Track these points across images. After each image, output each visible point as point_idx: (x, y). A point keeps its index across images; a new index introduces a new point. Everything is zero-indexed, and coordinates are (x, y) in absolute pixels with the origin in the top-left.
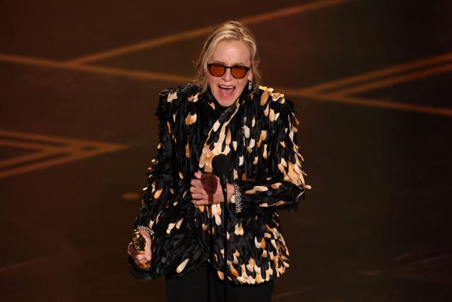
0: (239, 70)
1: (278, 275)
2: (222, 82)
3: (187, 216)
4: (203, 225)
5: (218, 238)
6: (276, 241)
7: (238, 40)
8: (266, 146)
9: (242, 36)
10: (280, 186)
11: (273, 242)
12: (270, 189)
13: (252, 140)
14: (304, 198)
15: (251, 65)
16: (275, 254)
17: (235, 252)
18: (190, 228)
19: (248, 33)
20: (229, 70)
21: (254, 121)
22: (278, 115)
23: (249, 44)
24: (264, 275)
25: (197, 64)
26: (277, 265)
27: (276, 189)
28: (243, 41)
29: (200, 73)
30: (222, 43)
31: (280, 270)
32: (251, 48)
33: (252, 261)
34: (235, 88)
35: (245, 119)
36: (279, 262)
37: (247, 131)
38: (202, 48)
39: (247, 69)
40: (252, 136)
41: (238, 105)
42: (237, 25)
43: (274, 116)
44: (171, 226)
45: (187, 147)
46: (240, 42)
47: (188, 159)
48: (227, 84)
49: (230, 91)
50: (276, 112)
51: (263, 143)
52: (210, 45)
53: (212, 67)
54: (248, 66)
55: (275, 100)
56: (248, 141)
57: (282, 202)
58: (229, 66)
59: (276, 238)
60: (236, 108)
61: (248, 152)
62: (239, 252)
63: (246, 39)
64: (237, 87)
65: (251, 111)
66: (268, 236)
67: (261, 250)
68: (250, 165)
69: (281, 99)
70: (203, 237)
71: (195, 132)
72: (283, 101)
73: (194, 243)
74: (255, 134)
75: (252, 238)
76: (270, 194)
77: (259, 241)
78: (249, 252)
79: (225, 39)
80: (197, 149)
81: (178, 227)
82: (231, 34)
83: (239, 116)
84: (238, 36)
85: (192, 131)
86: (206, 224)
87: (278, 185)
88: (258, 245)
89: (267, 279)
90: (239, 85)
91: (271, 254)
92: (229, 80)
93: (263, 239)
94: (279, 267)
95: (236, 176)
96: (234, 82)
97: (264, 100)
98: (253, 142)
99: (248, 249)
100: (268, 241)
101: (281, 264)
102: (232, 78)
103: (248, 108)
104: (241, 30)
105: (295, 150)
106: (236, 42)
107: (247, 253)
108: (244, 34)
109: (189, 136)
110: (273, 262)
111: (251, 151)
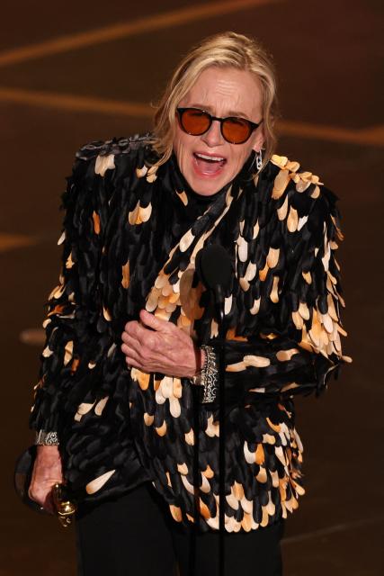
0: (237, 126)
1: (285, 515)
2: (202, 147)
3: (116, 395)
4: (146, 416)
5: (174, 441)
6: (284, 448)
7: (241, 68)
8: (276, 280)
9: (250, 62)
10: (293, 356)
11: (279, 452)
12: (274, 361)
13: (250, 264)
14: (336, 378)
15: (263, 121)
16: (281, 475)
17: (204, 470)
18: (122, 418)
19: (261, 59)
20: (216, 124)
21: (256, 229)
22: (304, 220)
23: (262, 80)
24: (258, 515)
25: (158, 108)
26: (284, 496)
27: (287, 362)
28: (251, 71)
29: (161, 123)
30: (210, 71)
31: (290, 505)
32: (266, 87)
33: (237, 487)
34: (225, 161)
35: (242, 224)
36: (287, 490)
37: (243, 248)
38: (170, 78)
39: (253, 127)
40: (251, 258)
41: (229, 200)
42: (243, 41)
43: (296, 223)
44: (85, 408)
45: (126, 268)
46: (245, 74)
47: (124, 290)
48: (212, 151)
49: (216, 165)
50: (300, 216)
51: (272, 272)
52: (187, 74)
53: (186, 115)
54: (256, 121)
55: (300, 189)
56: (243, 268)
57: (294, 385)
58: (218, 117)
59: (285, 443)
60: (225, 206)
61: (242, 289)
62: (212, 469)
63: (255, 69)
64: (229, 160)
65: (253, 209)
66: (269, 439)
67: (256, 467)
68: (243, 316)
69: (313, 186)
70: (145, 439)
71: (145, 240)
72: (316, 194)
73: (126, 446)
74: (257, 256)
75: (238, 443)
76: (273, 371)
77: (252, 450)
78: (232, 471)
79: (216, 64)
80: (145, 275)
81: (98, 412)
82: (228, 56)
83: (231, 220)
84: (243, 62)
85: (138, 237)
86: (150, 415)
87: (289, 354)
88: (250, 457)
89: (264, 523)
90: (235, 156)
91: (275, 475)
92: (215, 144)
93: (260, 446)
94: (288, 499)
95: (215, 333)
96: (225, 149)
97: (279, 188)
98: (252, 269)
99: (232, 464)
100: (269, 449)
101: (291, 491)
102: (223, 141)
103: (247, 204)
104: (249, 52)
105: (329, 288)
106: (236, 72)
107: (228, 471)
108: (253, 59)
109: (131, 247)
110: (276, 492)
111: (247, 287)
